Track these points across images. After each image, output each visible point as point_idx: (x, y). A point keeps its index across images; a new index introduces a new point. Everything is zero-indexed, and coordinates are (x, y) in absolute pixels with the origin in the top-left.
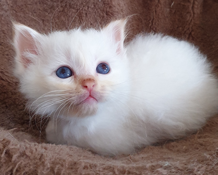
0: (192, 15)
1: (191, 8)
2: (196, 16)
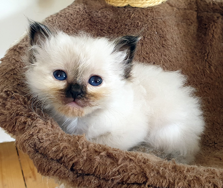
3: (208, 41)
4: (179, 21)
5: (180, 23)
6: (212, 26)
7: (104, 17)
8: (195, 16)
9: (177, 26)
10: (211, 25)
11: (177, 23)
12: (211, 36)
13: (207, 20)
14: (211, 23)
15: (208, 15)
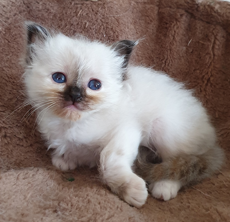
0: (212, 57)
1: (211, 49)
2: (216, 58)
3: (167, 45)
4: (137, 18)
5: (138, 20)
6: (174, 26)
7: (46, 10)
8: (156, 12)
9: (134, 24)
10: (173, 24)
11: (134, 21)
12: (172, 38)
13: (168, 18)
14: (173, 22)
15: (170, 12)
